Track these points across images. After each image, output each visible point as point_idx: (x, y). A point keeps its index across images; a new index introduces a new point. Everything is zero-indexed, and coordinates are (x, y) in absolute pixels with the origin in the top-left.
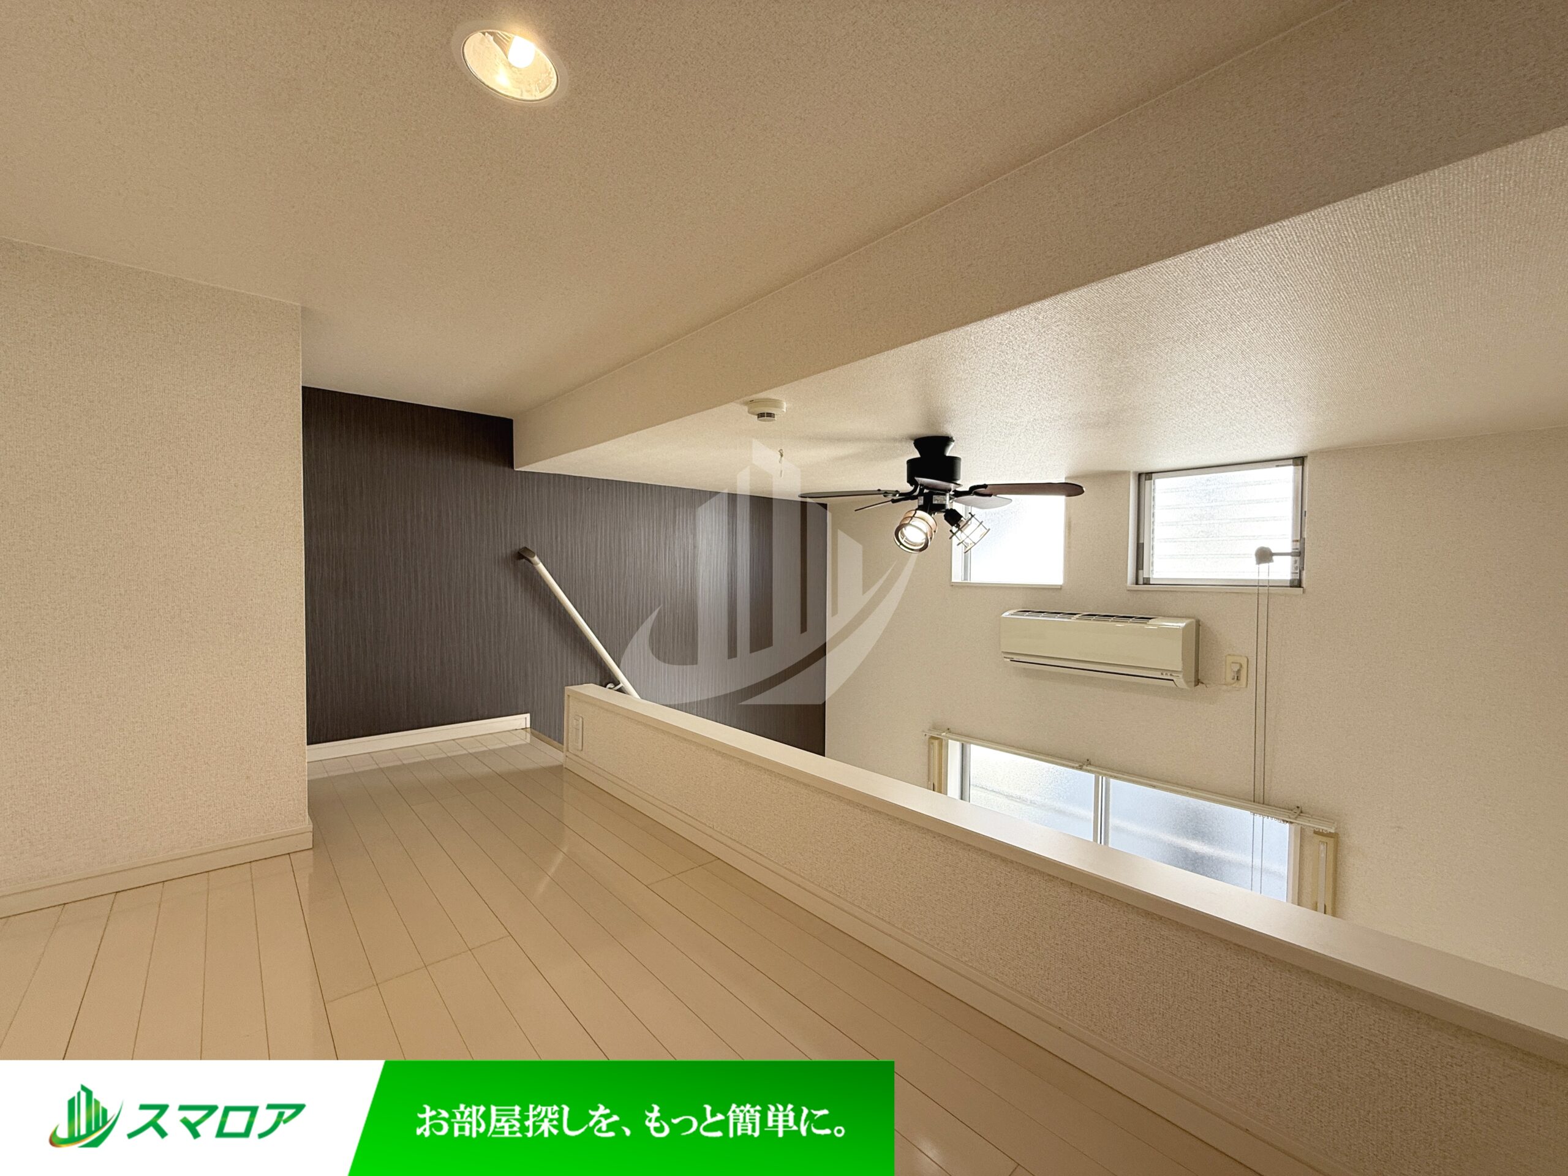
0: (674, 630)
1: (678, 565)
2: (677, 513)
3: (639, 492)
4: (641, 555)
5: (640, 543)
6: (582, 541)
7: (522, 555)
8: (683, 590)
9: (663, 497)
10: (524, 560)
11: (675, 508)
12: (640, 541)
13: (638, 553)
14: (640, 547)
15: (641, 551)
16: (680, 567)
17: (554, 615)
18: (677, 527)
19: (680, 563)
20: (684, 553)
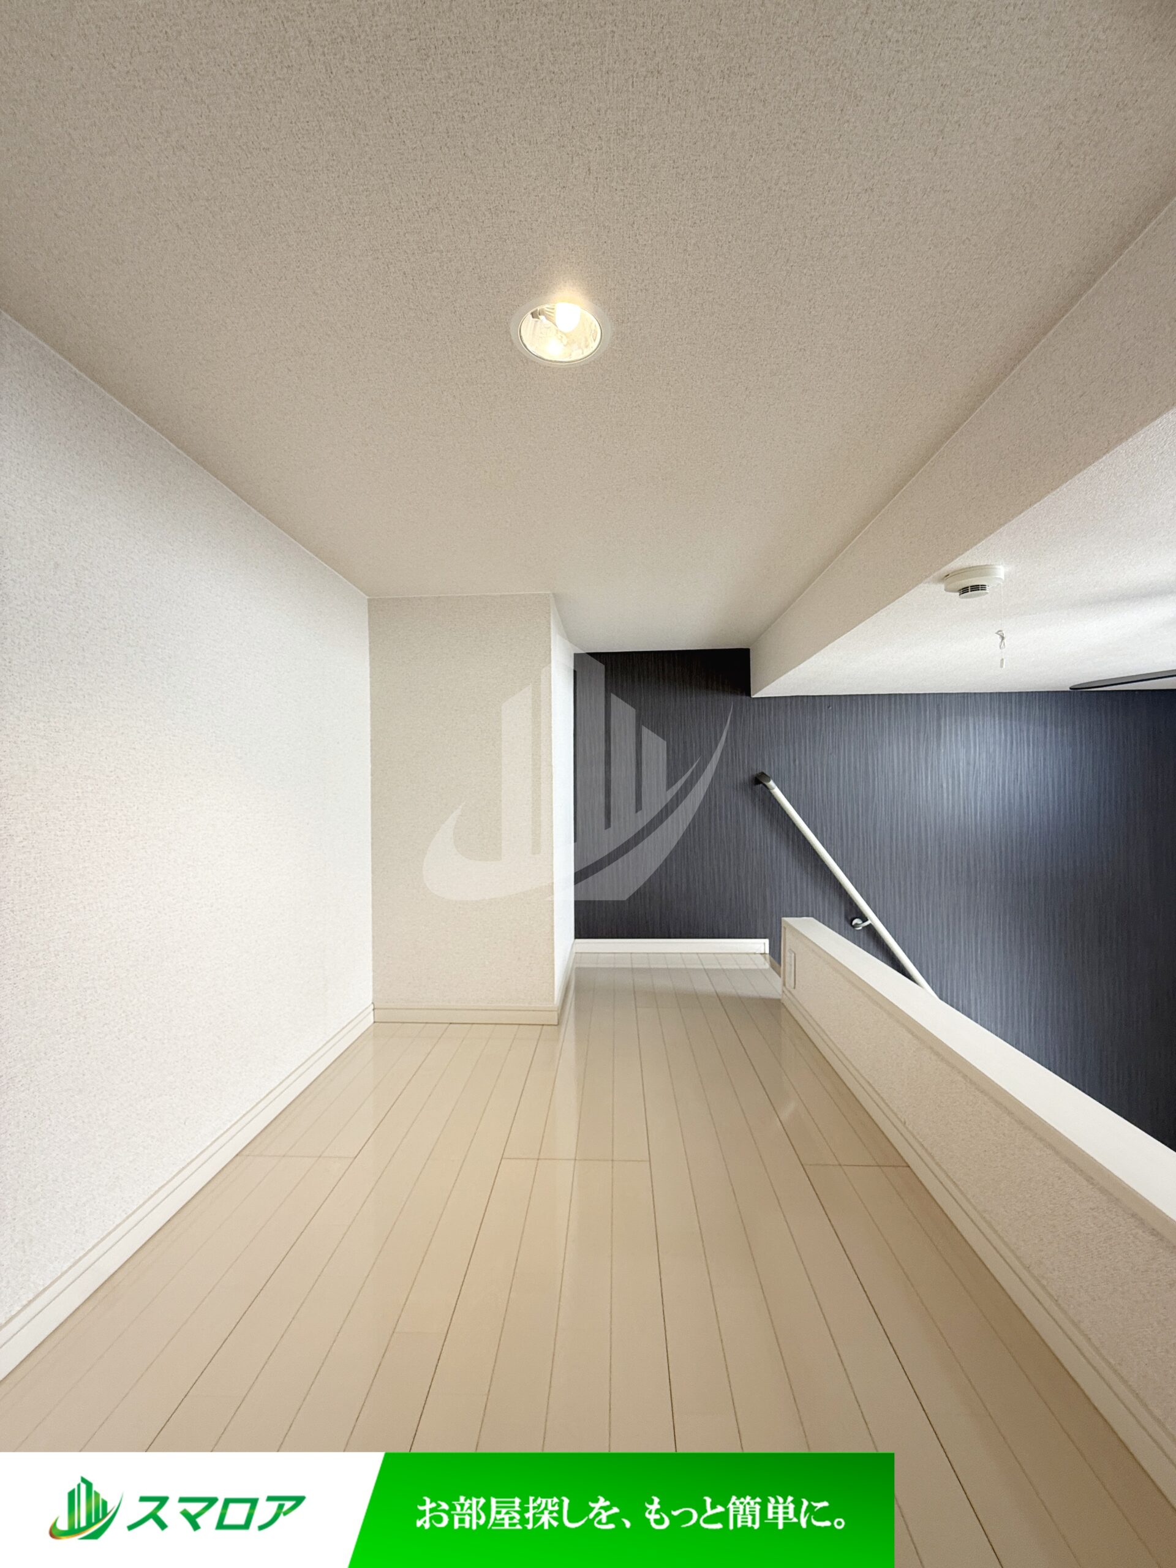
0: (940, 863)
1: (945, 785)
2: (942, 724)
3: (890, 705)
4: (894, 777)
5: (893, 762)
6: (822, 764)
7: (759, 780)
8: (953, 815)
9: (922, 707)
10: (761, 785)
11: (939, 719)
12: (893, 759)
13: (890, 775)
14: (893, 766)
15: (893, 772)
16: (948, 788)
17: (793, 841)
18: (942, 741)
19: (948, 783)
20: (953, 772)
